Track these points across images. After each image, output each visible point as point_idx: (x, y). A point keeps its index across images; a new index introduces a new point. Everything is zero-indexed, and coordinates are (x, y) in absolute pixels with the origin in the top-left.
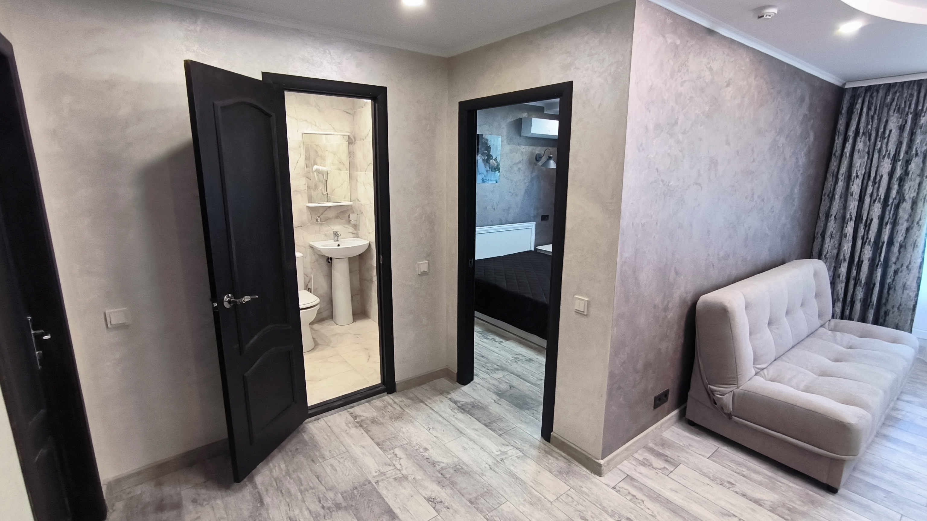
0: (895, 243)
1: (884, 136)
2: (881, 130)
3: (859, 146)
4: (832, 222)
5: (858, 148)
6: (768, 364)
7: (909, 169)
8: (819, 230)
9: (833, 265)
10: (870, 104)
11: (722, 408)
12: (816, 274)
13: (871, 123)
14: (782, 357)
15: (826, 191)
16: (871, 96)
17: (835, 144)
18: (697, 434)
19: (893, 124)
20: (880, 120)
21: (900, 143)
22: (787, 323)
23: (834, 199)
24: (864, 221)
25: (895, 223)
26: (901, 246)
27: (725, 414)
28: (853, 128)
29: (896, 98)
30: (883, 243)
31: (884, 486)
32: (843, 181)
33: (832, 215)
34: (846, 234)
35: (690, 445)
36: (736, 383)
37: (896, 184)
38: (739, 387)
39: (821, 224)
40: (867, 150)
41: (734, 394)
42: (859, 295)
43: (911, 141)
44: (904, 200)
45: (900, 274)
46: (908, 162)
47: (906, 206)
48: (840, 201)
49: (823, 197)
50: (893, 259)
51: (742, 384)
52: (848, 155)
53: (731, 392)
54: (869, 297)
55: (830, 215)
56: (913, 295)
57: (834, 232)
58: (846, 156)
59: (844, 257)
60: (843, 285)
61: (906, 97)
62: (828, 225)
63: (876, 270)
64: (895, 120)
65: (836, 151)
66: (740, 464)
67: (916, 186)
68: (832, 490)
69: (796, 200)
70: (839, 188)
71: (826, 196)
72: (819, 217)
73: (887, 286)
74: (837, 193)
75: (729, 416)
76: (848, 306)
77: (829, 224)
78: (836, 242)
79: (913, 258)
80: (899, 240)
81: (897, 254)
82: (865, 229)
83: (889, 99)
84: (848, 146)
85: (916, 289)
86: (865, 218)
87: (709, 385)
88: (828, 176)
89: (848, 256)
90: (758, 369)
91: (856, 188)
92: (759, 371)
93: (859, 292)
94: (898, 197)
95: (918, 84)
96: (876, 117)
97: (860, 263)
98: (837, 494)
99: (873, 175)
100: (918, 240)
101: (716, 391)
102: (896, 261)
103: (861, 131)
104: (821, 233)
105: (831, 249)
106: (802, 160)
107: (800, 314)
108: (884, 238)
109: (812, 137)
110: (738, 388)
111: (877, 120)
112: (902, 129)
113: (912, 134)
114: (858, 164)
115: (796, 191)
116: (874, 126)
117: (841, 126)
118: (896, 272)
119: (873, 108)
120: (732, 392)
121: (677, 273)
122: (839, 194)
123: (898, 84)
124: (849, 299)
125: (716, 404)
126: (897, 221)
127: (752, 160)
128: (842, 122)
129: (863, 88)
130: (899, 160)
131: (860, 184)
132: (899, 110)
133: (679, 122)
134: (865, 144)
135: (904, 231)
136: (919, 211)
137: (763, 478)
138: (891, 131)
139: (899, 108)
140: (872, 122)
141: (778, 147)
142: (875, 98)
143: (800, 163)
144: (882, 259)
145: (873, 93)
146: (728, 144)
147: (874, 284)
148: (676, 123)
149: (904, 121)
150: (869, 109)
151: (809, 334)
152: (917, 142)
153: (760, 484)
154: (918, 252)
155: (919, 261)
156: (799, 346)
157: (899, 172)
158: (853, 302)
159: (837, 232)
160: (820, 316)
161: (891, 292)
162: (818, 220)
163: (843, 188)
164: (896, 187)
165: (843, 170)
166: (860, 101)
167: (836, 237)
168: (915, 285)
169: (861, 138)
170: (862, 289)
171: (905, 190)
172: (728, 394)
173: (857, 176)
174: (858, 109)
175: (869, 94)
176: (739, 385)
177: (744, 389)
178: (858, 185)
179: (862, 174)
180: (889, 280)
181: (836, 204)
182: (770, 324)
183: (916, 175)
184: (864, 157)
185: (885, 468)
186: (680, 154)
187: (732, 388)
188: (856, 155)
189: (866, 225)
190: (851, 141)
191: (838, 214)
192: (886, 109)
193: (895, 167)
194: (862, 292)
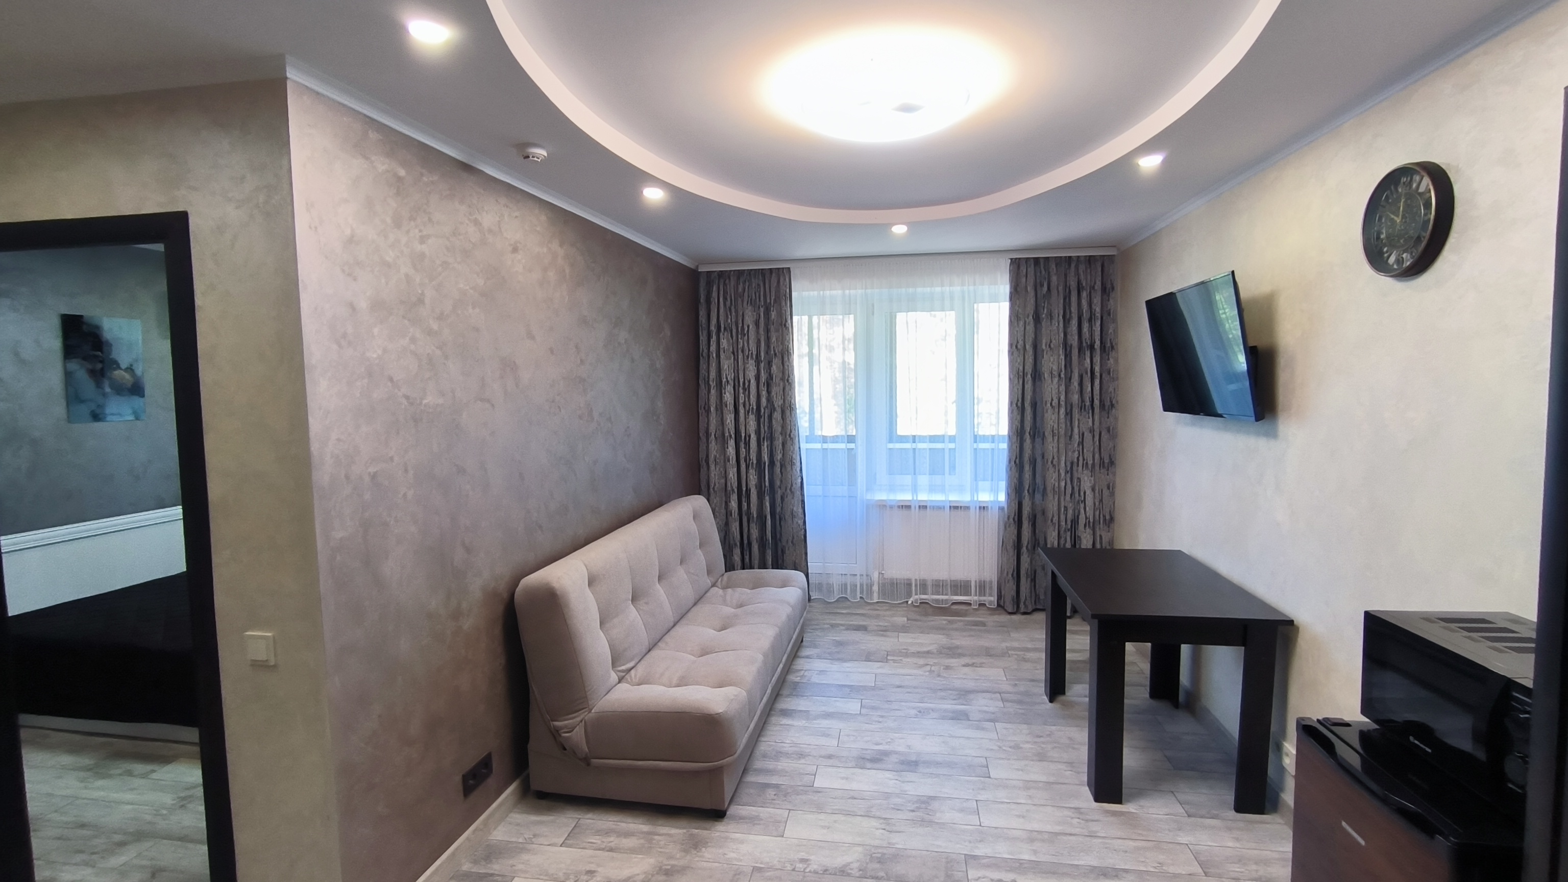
0: (776, 462)
1: (743, 333)
2: (740, 325)
3: (724, 344)
4: (713, 443)
5: (723, 347)
6: (637, 661)
7: (772, 371)
8: (702, 455)
9: (724, 499)
10: (725, 293)
11: (574, 753)
12: (696, 516)
13: (729, 317)
14: (660, 644)
15: (701, 403)
16: (725, 284)
17: (701, 342)
18: (549, 810)
19: (749, 320)
20: (737, 312)
21: (759, 342)
22: (662, 592)
23: (710, 413)
24: (743, 438)
25: (771, 439)
26: (782, 466)
27: (580, 759)
28: (714, 321)
29: (747, 287)
30: (765, 463)
31: (774, 780)
32: (715, 388)
33: (711, 433)
34: (729, 457)
35: (535, 836)
36: (587, 706)
37: (764, 390)
38: (592, 710)
39: (703, 447)
40: (731, 350)
41: (585, 722)
42: (754, 534)
43: (768, 339)
44: (775, 409)
45: (786, 500)
46: (770, 364)
47: (777, 415)
48: (716, 414)
49: (699, 410)
50: (778, 483)
51: (593, 705)
52: (714, 355)
53: (581, 721)
54: (764, 535)
55: (710, 433)
56: (801, 522)
57: (718, 456)
58: (713, 357)
59: (732, 487)
60: (737, 524)
61: (755, 287)
62: (710, 447)
63: (764, 499)
64: (750, 313)
65: (703, 351)
66: (608, 832)
67: (781, 392)
68: (718, 815)
69: (661, 416)
70: (712, 397)
71: (703, 409)
72: (700, 438)
73: (778, 517)
74: (712, 404)
75: (586, 760)
76: (746, 551)
77: (710, 445)
78: (721, 469)
79: (793, 479)
80: (779, 458)
81: (780, 476)
82: (745, 448)
83: (740, 290)
84: (713, 343)
85: (803, 516)
86: (743, 435)
87: (552, 721)
88: (700, 382)
89: (735, 485)
90: (622, 671)
91: (728, 397)
92: (624, 674)
93: (754, 530)
94: (769, 406)
95: (762, 273)
96: (733, 310)
97: (748, 491)
98: (726, 817)
99: (741, 381)
100: (794, 456)
101: (562, 728)
102: (780, 485)
103: (722, 326)
104: (705, 458)
105: (718, 479)
106: (660, 363)
107: (681, 575)
108: (764, 457)
109: (668, 332)
110: (590, 711)
111: (735, 313)
112: (757, 324)
113: (768, 331)
114: (726, 367)
115: (660, 404)
116: (733, 320)
117: (703, 319)
118: (782, 498)
119: (729, 299)
120: (583, 722)
121: (468, 550)
122: (714, 406)
123: (746, 271)
124: (746, 542)
125: (565, 749)
126: (773, 435)
127: (579, 362)
128: (702, 313)
129: (716, 273)
130: (762, 362)
131: (733, 392)
132: (751, 302)
133: (427, 301)
134: (728, 340)
135: (781, 446)
136: (788, 422)
137: (638, 839)
138: (748, 327)
139: (751, 300)
140: (731, 315)
141: (619, 344)
142: (728, 286)
143: (658, 366)
144: (767, 484)
145: (725, 280)
146: (531, 336)
147: (766, 517)
148: (421, 301)
149: (758, 315)
150: (725, 299)
151: (696, 601)
152: (773, 341)
153: (633, 851)
154: (796, 470)
155: (799, 481)
156: (683, 621)
157: (763, 377)
158: (750, 544)
159: (720, 456)
160: (709, 572)
161: (782, 523)
162: (700, 443)
163: (716, 397)
164: (764, 393)
165: (713, 374)
166: (715, 288)
167: (720, 462)
168: (800, 510)
169: (724, 334)
170: (756, 524)
171: (773, 396)
172: (578, 727)
173: (728, 382)
174: (714, 299)
175: (722, 281)
176: (590, 707)
177: (597, 711)
178: (730, 393)
179: (732, 379)
180: (778, 509)
181: (713, 419)
182: (634, 599)
183: (779, 379)
184: (730, 359)
185: (779, 755)
186: (438, 352)
187: (582, 715)
188: (722, 356)
189: (745, 443)
190: (714, 337)
191: (718, 432)
192: (740, 300)
193: (760, 370)
194: (756, 529)
